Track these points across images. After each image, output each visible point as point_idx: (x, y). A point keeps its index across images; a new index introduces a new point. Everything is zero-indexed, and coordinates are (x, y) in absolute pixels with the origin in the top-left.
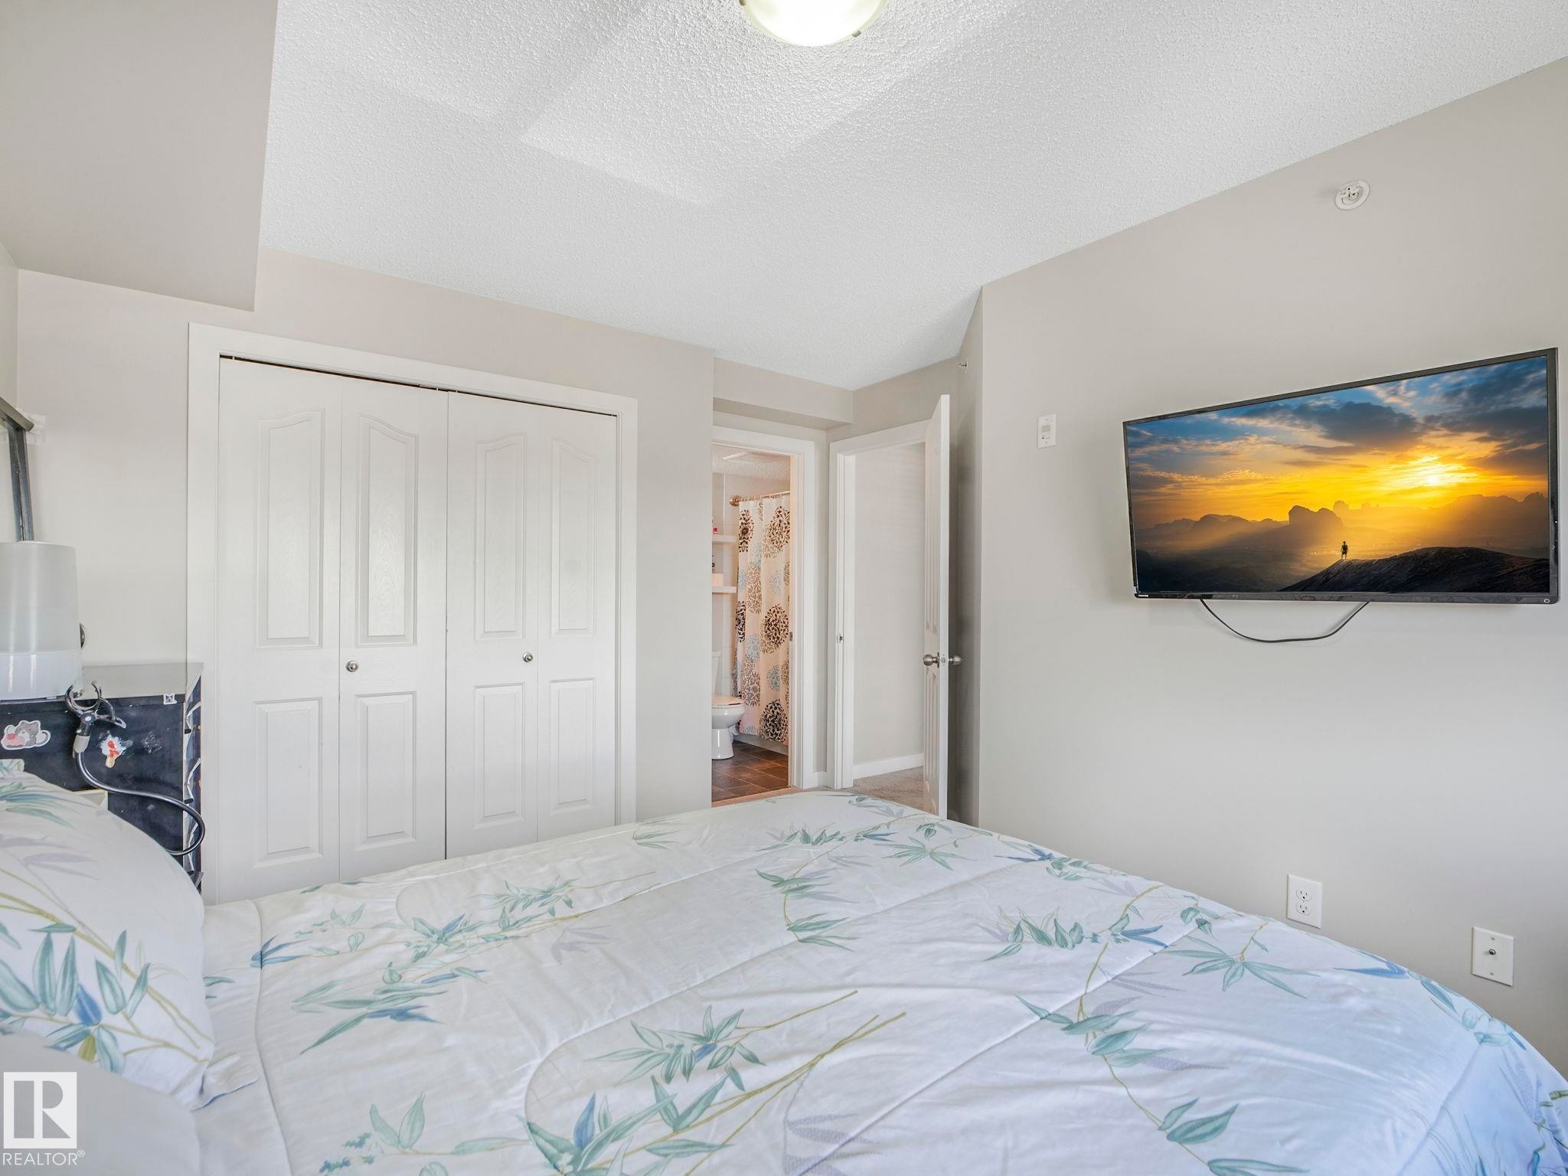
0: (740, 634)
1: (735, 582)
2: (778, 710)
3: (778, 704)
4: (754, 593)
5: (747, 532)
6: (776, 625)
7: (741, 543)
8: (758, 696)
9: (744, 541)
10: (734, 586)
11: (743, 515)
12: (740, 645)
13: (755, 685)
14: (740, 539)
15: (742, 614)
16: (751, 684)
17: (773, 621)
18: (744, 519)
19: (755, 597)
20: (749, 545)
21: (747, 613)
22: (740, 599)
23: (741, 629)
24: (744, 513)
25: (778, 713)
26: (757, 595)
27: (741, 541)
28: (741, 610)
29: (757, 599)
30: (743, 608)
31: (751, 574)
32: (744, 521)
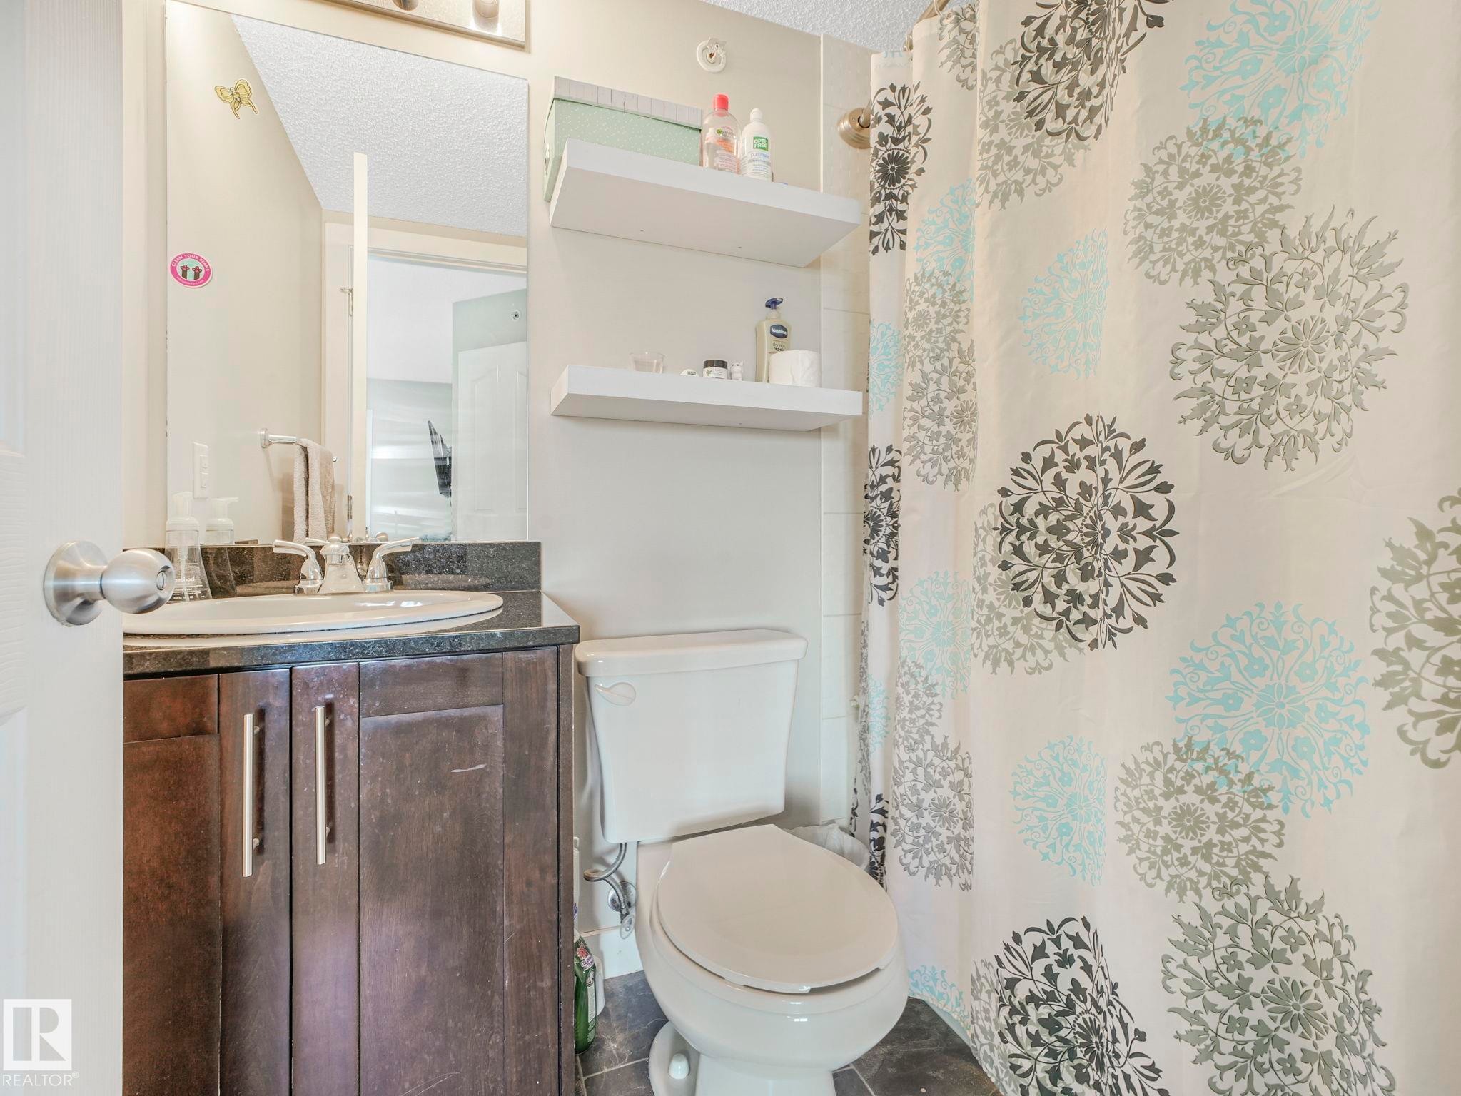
0: (877, 571)
1: (861, 380)
2: (1076, 971)
3: (1078, 942)
4: (936, 399)
5: (902, 172)
6: (1059, 530)
7: (880, 218)
8: (962, 843)
9: (891, 210)
10: (856, 388)
11: (886, 104)
12: (877, 616)
13: (946, 792)
14: (876, 200)
15: (887, 496)
16: (931, 785)
17: (1044, 510)
18: (891, 119)
19: (939, 418)
20: (910, 224)
21: (909, 492)
22: (878, 437)
23: (883, 556)
24: (892, 97)
25: (1076, 987)
26: (950, 406)
27: (880, 208)
28: (883, 480)
29: (948, 426)
30: (889, 470)
31: (922, 319)
32: (889, 130)
